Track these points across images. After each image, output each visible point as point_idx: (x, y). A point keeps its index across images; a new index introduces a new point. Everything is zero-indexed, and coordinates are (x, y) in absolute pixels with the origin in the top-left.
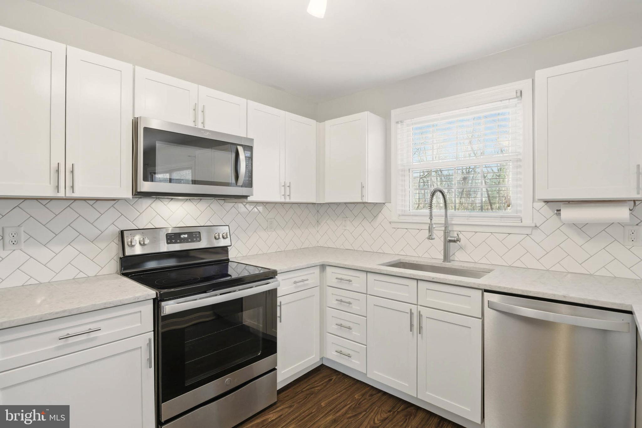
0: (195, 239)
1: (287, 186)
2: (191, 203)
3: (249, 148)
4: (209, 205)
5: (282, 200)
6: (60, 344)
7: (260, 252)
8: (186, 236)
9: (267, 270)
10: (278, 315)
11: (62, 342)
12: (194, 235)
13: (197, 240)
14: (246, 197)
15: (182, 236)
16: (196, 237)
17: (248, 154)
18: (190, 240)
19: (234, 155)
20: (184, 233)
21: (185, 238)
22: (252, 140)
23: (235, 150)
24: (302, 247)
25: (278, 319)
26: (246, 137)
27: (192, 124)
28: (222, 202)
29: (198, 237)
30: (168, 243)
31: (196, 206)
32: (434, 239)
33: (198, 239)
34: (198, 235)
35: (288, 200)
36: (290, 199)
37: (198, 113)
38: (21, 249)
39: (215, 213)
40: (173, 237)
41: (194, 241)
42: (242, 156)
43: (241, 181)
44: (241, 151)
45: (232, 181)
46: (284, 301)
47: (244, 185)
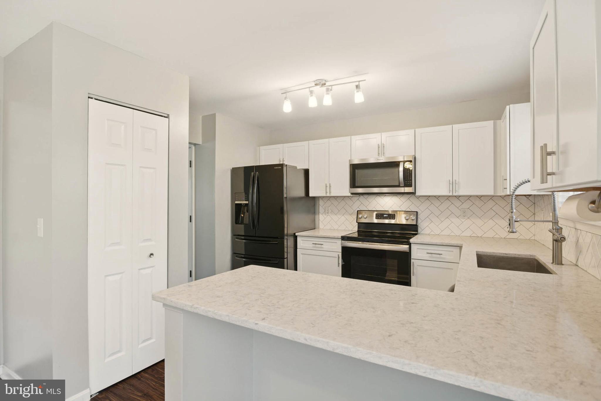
1: (453, 184)
2: (397, 198)
4: (408, 198)
6: (313, 246)
10: (412, 270)
11: (314, 245)
12: (391, 216)
18: (388, 218)
20: (386, 214)
21: (386, 217)
29: (393, 217)
30: (376, 218)
31: (399, 199)
33: (394, 218)
34: (394, 216)
35: (454, 194)
37: (381, 148)
38: (329, 215)
39: (413, 203)
40: (380, 216)
41: (391, 219)
42: (401, 169)
43: (402, 184)
44: (401, 165)
45: (398, 184)
46: (418, 263)
47: (406, 186)
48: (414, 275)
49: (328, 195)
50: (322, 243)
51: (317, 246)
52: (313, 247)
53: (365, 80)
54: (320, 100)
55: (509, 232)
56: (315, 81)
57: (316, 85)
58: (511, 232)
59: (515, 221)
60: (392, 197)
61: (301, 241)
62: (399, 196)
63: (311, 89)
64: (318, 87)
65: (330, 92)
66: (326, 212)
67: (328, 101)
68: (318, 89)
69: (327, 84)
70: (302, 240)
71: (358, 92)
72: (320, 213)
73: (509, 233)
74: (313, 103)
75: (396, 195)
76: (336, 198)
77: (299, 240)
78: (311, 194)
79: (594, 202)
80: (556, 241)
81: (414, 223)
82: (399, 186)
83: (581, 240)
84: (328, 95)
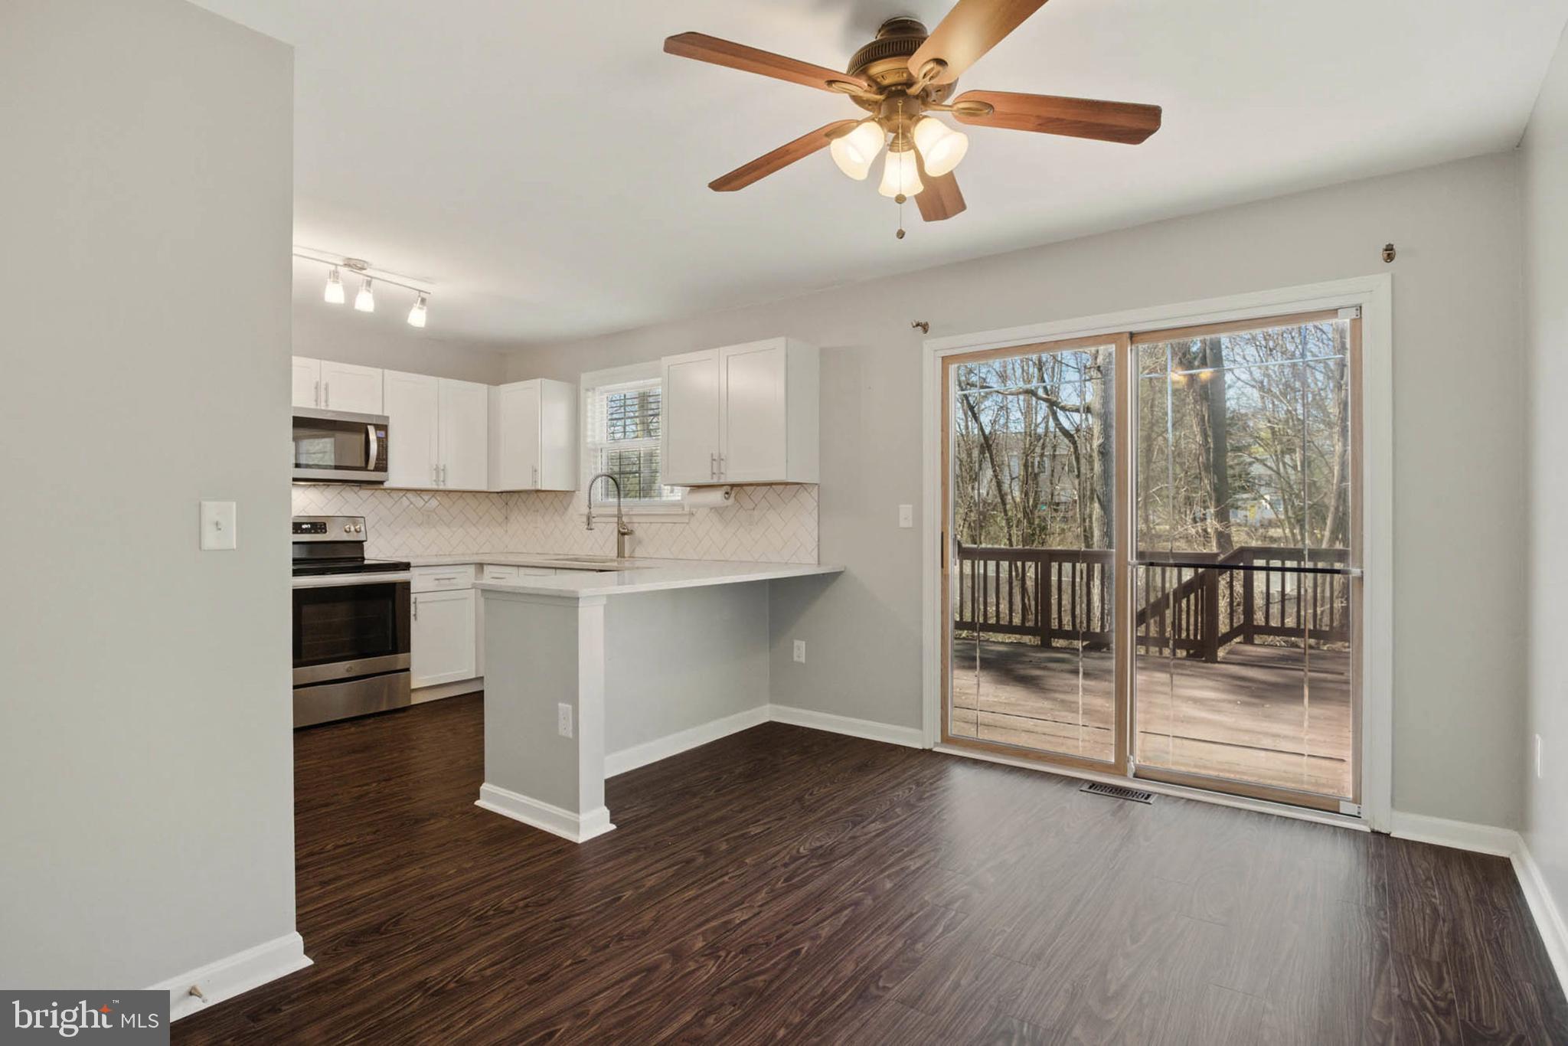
1: (438, 470)
2: (316, 491)
3: (383, 428)
5: (434, 487)
8: (309, 526)
10: (412, 612)
12: (319, 526)
14: (382, 483)
15: (304, 526)
16: (321, 529)
17: (382, 434)
18: (313, 531)
19: (363, 436)
21: (307, 528)
22: (388, 418)
23: (364, 430)
25: (412, 618)
26: (381, 414)
27: (313, 406)
28: (356, 489)
29: (323, 529)
31: (321, 492)
33: (324, 531)
34: (322, 526)
35: (442, 487)
37: (321, 391)
41: (320, 533)
42: (373, 437)
43: (372, 464)
44: (371, 430)
45: (363, 465)
46: (420, 598)
47: (377, 469)
48: (416, 619)
53: (433, 294)
54: (350, 296)
57: (347, 265)
60: (306, 490)
62: (321, 488)
64: (346, 269)
65: (371, 288)
67: (365, 303)
68: (344, 271)
69: (367, 272)
71: (420, 308)
74: (334, 295)
79: (727, 493)
80: (624, 534)
81: (361, 537)
82: (365, 468)
83: (639, 532)
84: (368, 293)
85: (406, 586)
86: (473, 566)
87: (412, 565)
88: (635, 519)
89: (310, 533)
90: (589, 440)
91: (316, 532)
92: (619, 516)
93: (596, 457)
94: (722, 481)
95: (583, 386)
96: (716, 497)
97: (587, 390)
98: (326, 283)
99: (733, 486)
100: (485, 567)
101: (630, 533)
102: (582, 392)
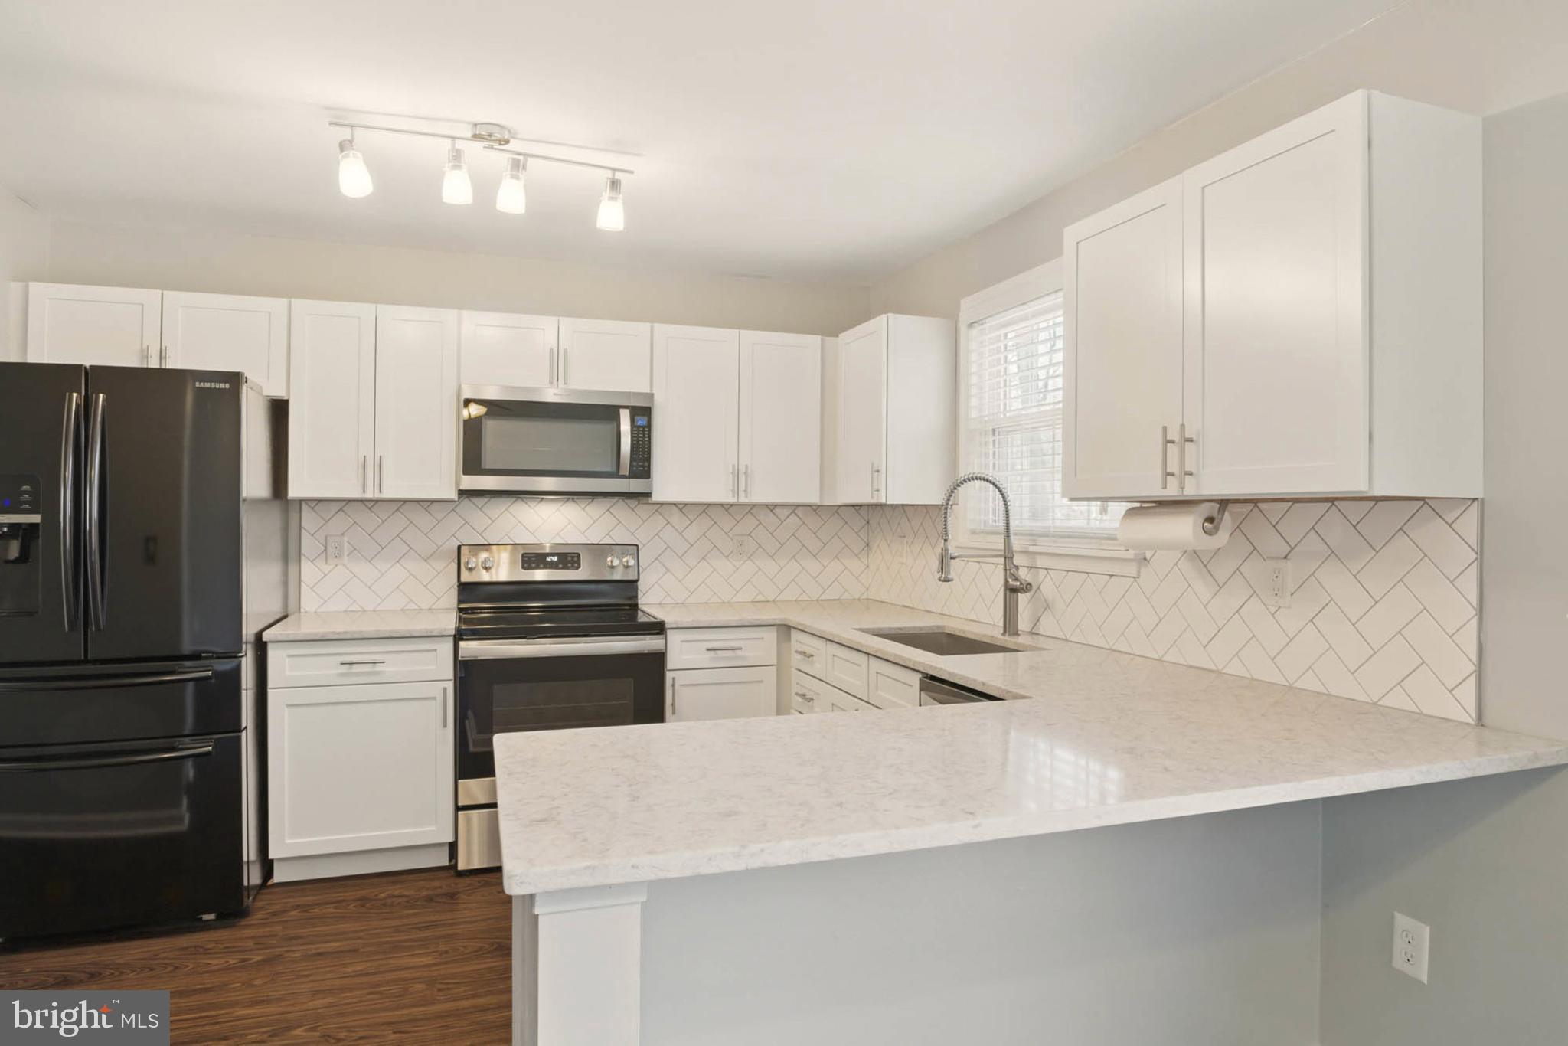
0: (570, 565)
1: (737, 474)
2: (577, 506)
3: (643, 413)
4: (609, 507)
6: (343, 671)
7: (715, 599)
8: (555, 559)
9: (653, 620)
10: (669, 700)
11: (346, 669)
12: (570, 559)
13: (573, 566)
14: (643, 494)
15: (549, 559)
16: (573, 562)
17: (640, 422)
18: (560, 566)
19: (611, 425)
20: (553, 555)
21: (552, 561)
22: (651, 397)
23: (614, 417)
24: (822, 598)
29: (575, 562)
30: (523, 568)
31: (583, 509)
32: (952, 580)
33: (576, 565)
34: (575, 559)
35: (743, 499)
36: (746, 497)
37: (558, 362)
38: (344, 565)
39: (620, 522)
40: (532, 559)
41: (568, 568)
42: (625, 426)
43: (625, 469)
44: (625, 417)
45: (614, 469)
46: (682, 678)
47: (633, 475)
48: (674, 713)
49: (369, 495)
50: (378, 658)
51: (356, 669)
52: (342, 675)
53: (632, 172)
54: (485, 190)
55: (940, 580)
56: (476, 125)
57: (476, 137)
58: (945, 581)
59: (951, 558)
60: (561, 506)
61: (287, 660)
62: (583, 502)
63: (459, 144)
64: (479, 145)
65: (522, 174)
66: (328, 552)
67: (512, 199)
68: (475, 151)
69: (514, 145)
70: (289, 656)
71: (611, 198)
72: (303, 558)
73: (941, 583)
74: (457, 190)
75: (573, 499)
76: (370, 505)
77: (273, 655)
78: (294, 491)
79: (1210, 520)
80: (1014, 590)
81: (631, 576)
82: (615, 474)
83: (1047, 587)
84: (514, 181)
85: (658, 659)
86: (775, 628)
87: (667, 626)
88: (1041, 562)
89: (557, 568)
90: (974, 414)
91: (565, 567)
92: (1008, 555)
93: (986, 443)
94: (1190, 491)
95: (964, 318)
96: (1184, 528)
97: (971, 325)
98: (444, 173)
99: (1224, 503)
100: (793, 631)
101: (1027, 588)
102: (963, 328)
